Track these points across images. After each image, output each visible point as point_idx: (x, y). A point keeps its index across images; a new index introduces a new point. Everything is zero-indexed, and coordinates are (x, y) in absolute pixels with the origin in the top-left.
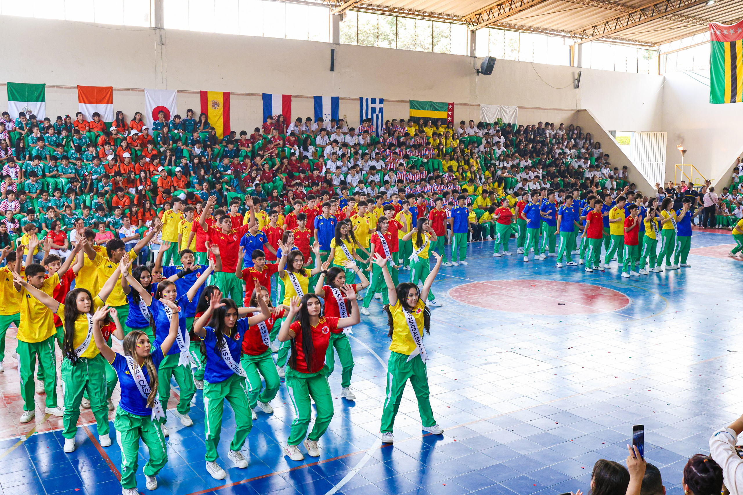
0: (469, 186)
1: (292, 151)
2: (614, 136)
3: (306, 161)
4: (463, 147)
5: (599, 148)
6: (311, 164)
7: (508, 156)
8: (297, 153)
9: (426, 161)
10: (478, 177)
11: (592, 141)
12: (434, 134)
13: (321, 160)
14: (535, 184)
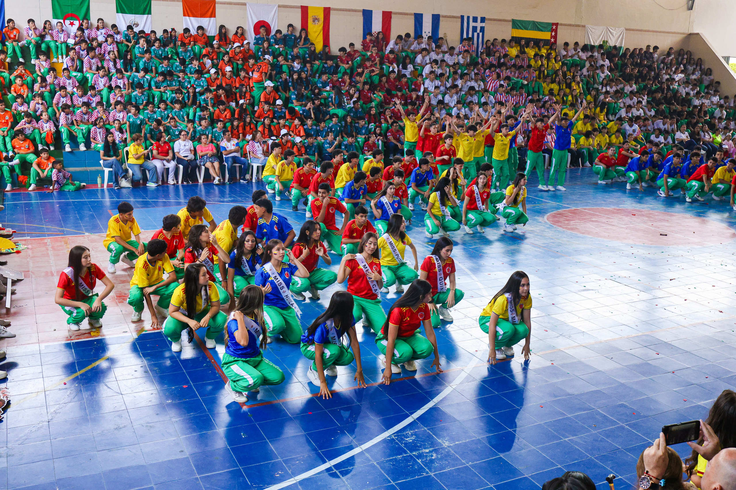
0: (570, 111)
1: (391, 69)
2: (728, 63)
3: (404, 80)
4: (565, 69)
5: (710, 75)
6: (410, 83)
7: (612, 80)
8: (396, 70)
9: (526, 82)
10: (579, 101)
11: (703, 67)
12: (536, 55)
13: (420, 79)
14: (638, 110)
